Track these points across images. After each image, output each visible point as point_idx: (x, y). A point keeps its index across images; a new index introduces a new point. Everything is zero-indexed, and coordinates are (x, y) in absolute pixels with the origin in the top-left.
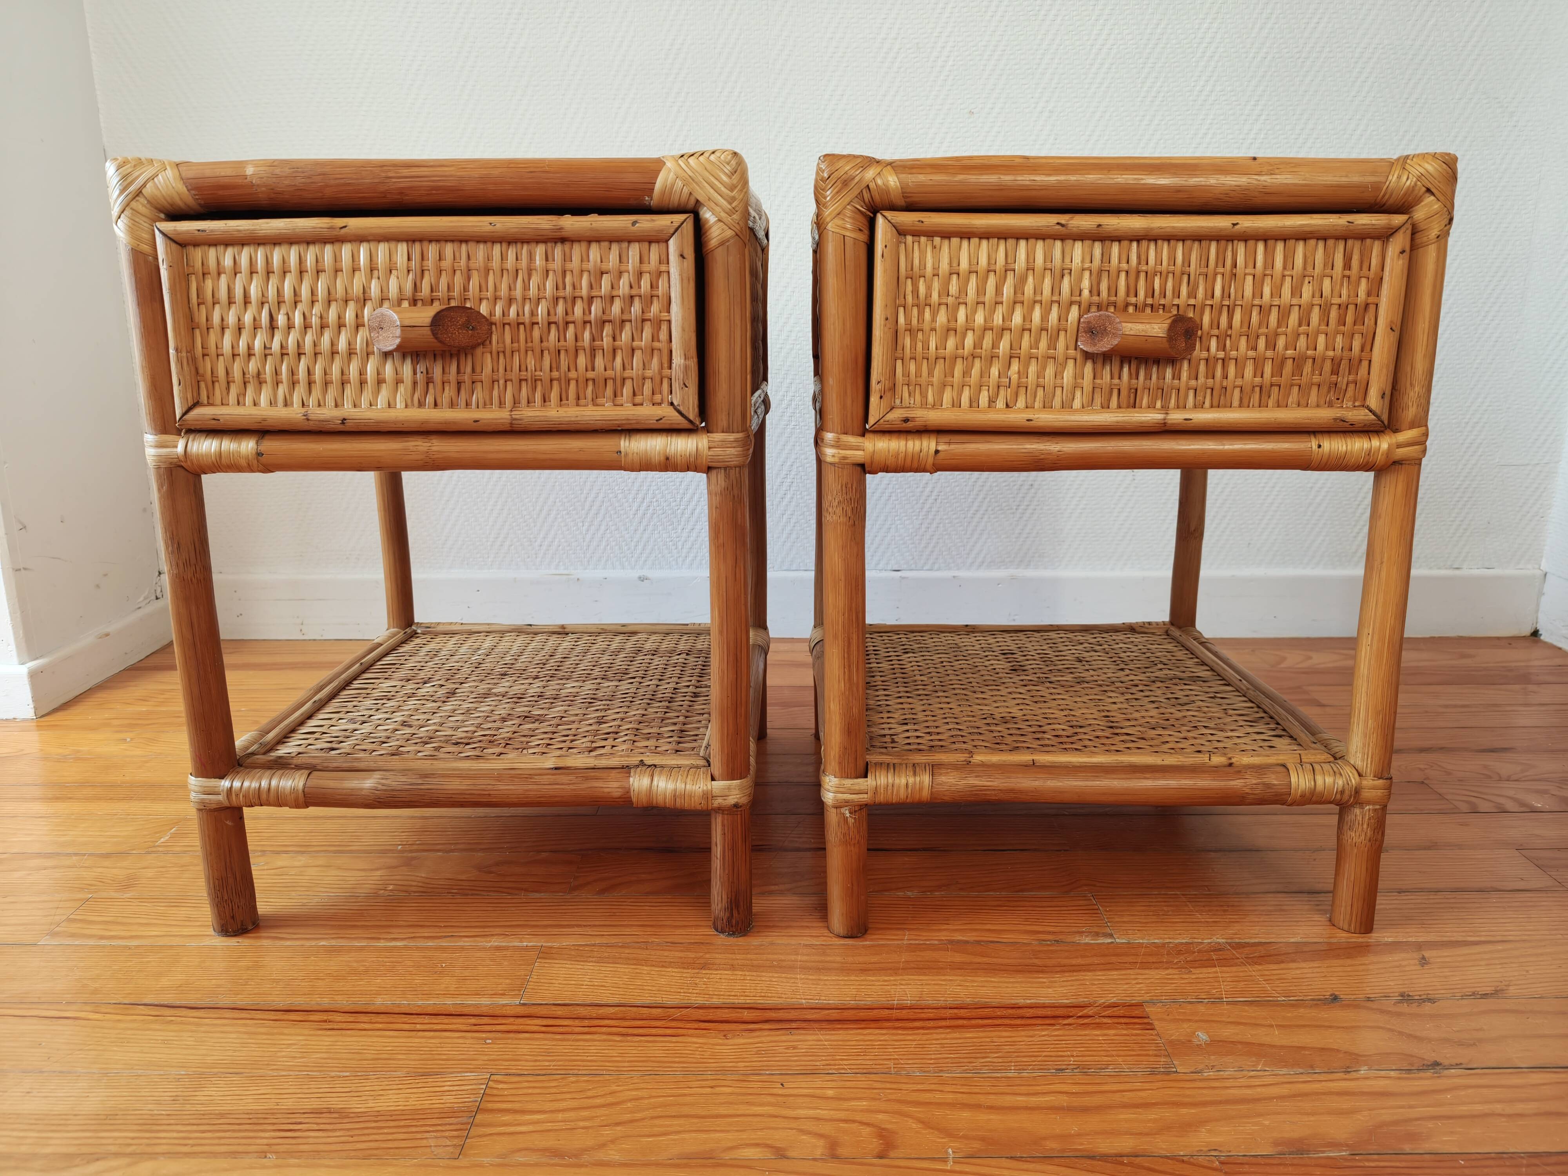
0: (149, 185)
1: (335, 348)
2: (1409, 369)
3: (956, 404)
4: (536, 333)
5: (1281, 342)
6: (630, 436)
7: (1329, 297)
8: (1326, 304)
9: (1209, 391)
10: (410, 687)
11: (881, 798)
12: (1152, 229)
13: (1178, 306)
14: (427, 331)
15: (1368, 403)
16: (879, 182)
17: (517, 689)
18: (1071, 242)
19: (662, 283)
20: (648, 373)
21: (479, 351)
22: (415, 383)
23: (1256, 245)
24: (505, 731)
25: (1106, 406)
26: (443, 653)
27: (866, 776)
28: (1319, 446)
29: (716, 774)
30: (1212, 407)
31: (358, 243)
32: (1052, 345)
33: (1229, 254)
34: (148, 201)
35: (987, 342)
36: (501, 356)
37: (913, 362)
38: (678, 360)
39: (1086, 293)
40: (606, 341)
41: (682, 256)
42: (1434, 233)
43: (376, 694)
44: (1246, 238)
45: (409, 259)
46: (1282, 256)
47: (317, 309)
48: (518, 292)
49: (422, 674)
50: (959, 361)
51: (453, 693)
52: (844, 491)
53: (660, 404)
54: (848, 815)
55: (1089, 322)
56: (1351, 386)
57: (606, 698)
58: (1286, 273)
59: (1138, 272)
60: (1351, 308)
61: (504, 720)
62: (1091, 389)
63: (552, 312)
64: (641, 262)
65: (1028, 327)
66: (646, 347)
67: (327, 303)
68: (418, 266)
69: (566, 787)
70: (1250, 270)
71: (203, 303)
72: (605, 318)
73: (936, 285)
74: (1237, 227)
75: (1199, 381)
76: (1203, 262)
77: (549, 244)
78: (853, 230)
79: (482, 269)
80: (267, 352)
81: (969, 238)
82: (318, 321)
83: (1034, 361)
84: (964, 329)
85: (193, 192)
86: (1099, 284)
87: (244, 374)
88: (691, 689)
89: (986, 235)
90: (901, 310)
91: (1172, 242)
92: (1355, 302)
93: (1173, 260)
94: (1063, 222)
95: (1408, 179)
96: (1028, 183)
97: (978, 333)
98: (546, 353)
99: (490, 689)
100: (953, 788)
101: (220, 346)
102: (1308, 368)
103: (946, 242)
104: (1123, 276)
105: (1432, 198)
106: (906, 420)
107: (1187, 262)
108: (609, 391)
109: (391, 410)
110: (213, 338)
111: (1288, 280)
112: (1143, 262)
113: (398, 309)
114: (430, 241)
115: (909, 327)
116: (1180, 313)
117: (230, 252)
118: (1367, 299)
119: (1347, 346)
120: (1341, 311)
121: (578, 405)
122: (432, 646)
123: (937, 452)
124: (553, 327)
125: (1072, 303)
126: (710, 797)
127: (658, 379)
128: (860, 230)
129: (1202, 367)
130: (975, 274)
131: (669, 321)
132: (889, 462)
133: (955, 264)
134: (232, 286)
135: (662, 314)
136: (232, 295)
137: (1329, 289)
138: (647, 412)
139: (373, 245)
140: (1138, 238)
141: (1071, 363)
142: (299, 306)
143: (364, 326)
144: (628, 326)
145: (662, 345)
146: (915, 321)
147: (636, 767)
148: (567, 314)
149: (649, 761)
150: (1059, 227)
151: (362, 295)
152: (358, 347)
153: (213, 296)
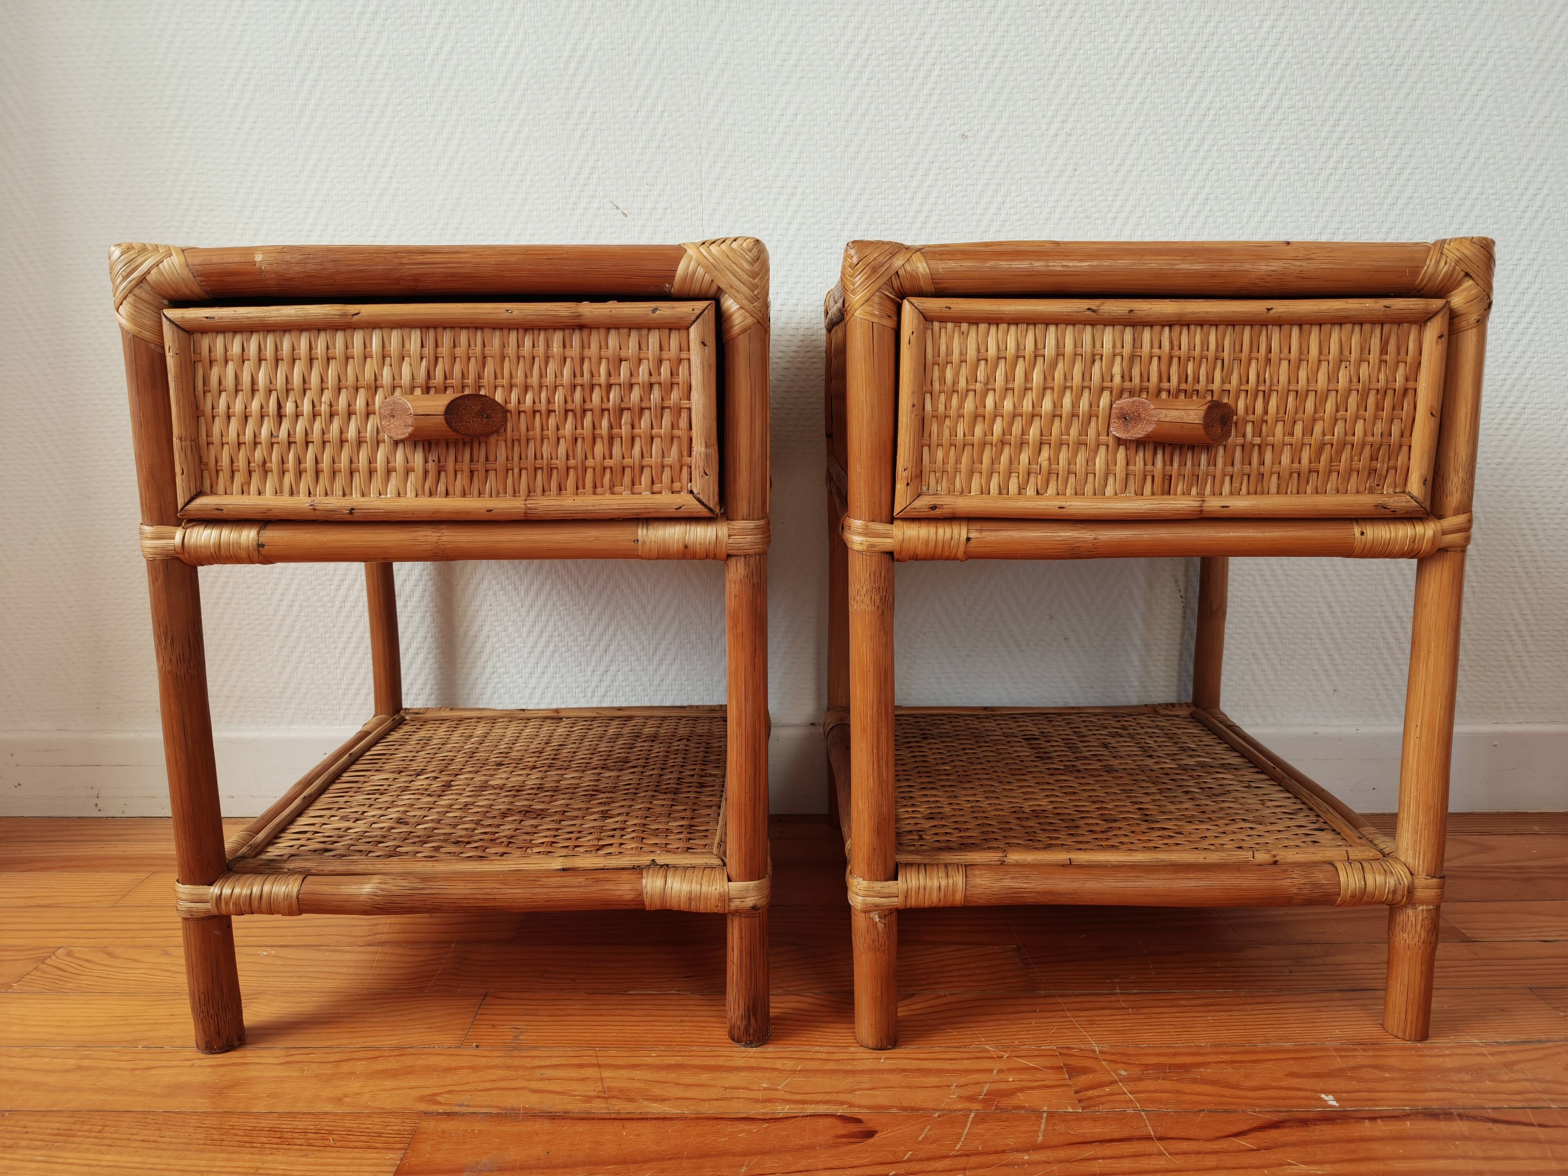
0: (154, 272)
1: (344, 436)
2: (1452, 454)
3: (985, 491)
4: (552, 421)
5: (1318, 428)
6: (648, 525)
7: (1367, 382)
8: (1363, 389)
9: (1246, 477)
10: (403, 779)
11: (912, 901)
12: (1185, 314)
13: (1212, 391)
14: (441, 420)
15: (1408, 489)
16: (908, 267)
17: (515, 780)
18: (1102, 327)
19: (683, 370)
20: (668, 461)
21: (493, 439)
22: (426, 472)
23: (1292, 329)
24: (507, 829)
25: (1140, 493)
26: (435, 741)
27: (896, 878)
28: (1362, 534)
29: (734, 874)
30: (1248, 493)
31: (370, 330)
32: (1084, 431)
33: (1263, 338)
34: (152, 288)
35: (1017, 429)
36: (516, 444)
37: (940, 448)
38: (698, 448)
39: (1117, 378)
40: (625, 430)
41: (703, 344)
42: (1473, 318)
43: (368, 787)
44: (1280, 322)
45: (422, 346)
46: (1317, 341)
48: (534, 380)
49: (414, 766)
50: (988, 447)
51: (448, 785)
52: (872, 580)
53: (679, 492)
54: (877, 917)
55: (1122, 409)
56: (1391, 472)
57: (608, 789)
58: (1322, 358)
59: (1171, 358)
60: (1390, 393)
61: (504, 815)
62: (1124, 476)
63: (569, 400)
64: (661, 349)
65: (1058, 413)
66: (665, 435)
67: (337, 391)
68: (432, 352)
69: (575, 889)
70: (1285, 355)
71: (209, 391)
72: (624, 405)
73: (963, 372)
74: (1272, 312)
75: (1236, 468)
76: (1237, 347)
77: (567, 332)
78: (880, 317)
79: (498, 356)
80: (274, 440)
81: (998, 324)
82: (328, 409)
83: (1064, 448)
84: (993, 416)
85: (200, 279)
86: (1131, 369)
87: (249, 463)
88: (695, 779)
89: (1015, 321)
90: (928, 396)
91: (1205, 327)
92: (1394, 387)
93: (1205, 345)
94: (1094, 307)
95: (1446, 263)
96: (1059, 269)
97: (1006, 419)
98: (562, 441)
99: (487, 782)
100: (987, 891)
101: (225, 434)
102: (1346, 454)
103: (974, 328)
104: (1155, 361)
105: (1471, 282)
106: (934, 507)
107: (1220, 348)
108: (627, 480)
109: (401, 499)
110: (217, 426)
111: (1324, 365)
113: (410, 397)
114: (445, 328)
115: (936, 414)
116: (1215, 398)
117: (238, 339)
118: (1405, 384)
119: (1386, 432)
120: (1379, 397)
121: (594, 494)
122: (422, 734)
123: (968, 539)
124: (570, 414)
125: (1103, 389)
126: (726, 899)
127: (677, 467)
128: (886, 315)
129: (1238, 453)
130: (1003, 360)
131: (690, 409)
132: (919, 551)
133: (983, 350)
134: (239, 373)
135: (682, 402)
136: (239, 383)
137: (1367, 374)
138: (666, 501)
139: (386, 332)
140: (1170, 323)
141: (1102, 449)
142: (308, 393)
143: (374, 413)
144: (647, 414)
145: (681, 432)
146: (941, 408)
147: (648, 867)
148: (584, 401)
149: (661, 859)
150: (1088, 313)
151: (373, 383)
152: (368, 435)
153: (220, 383)
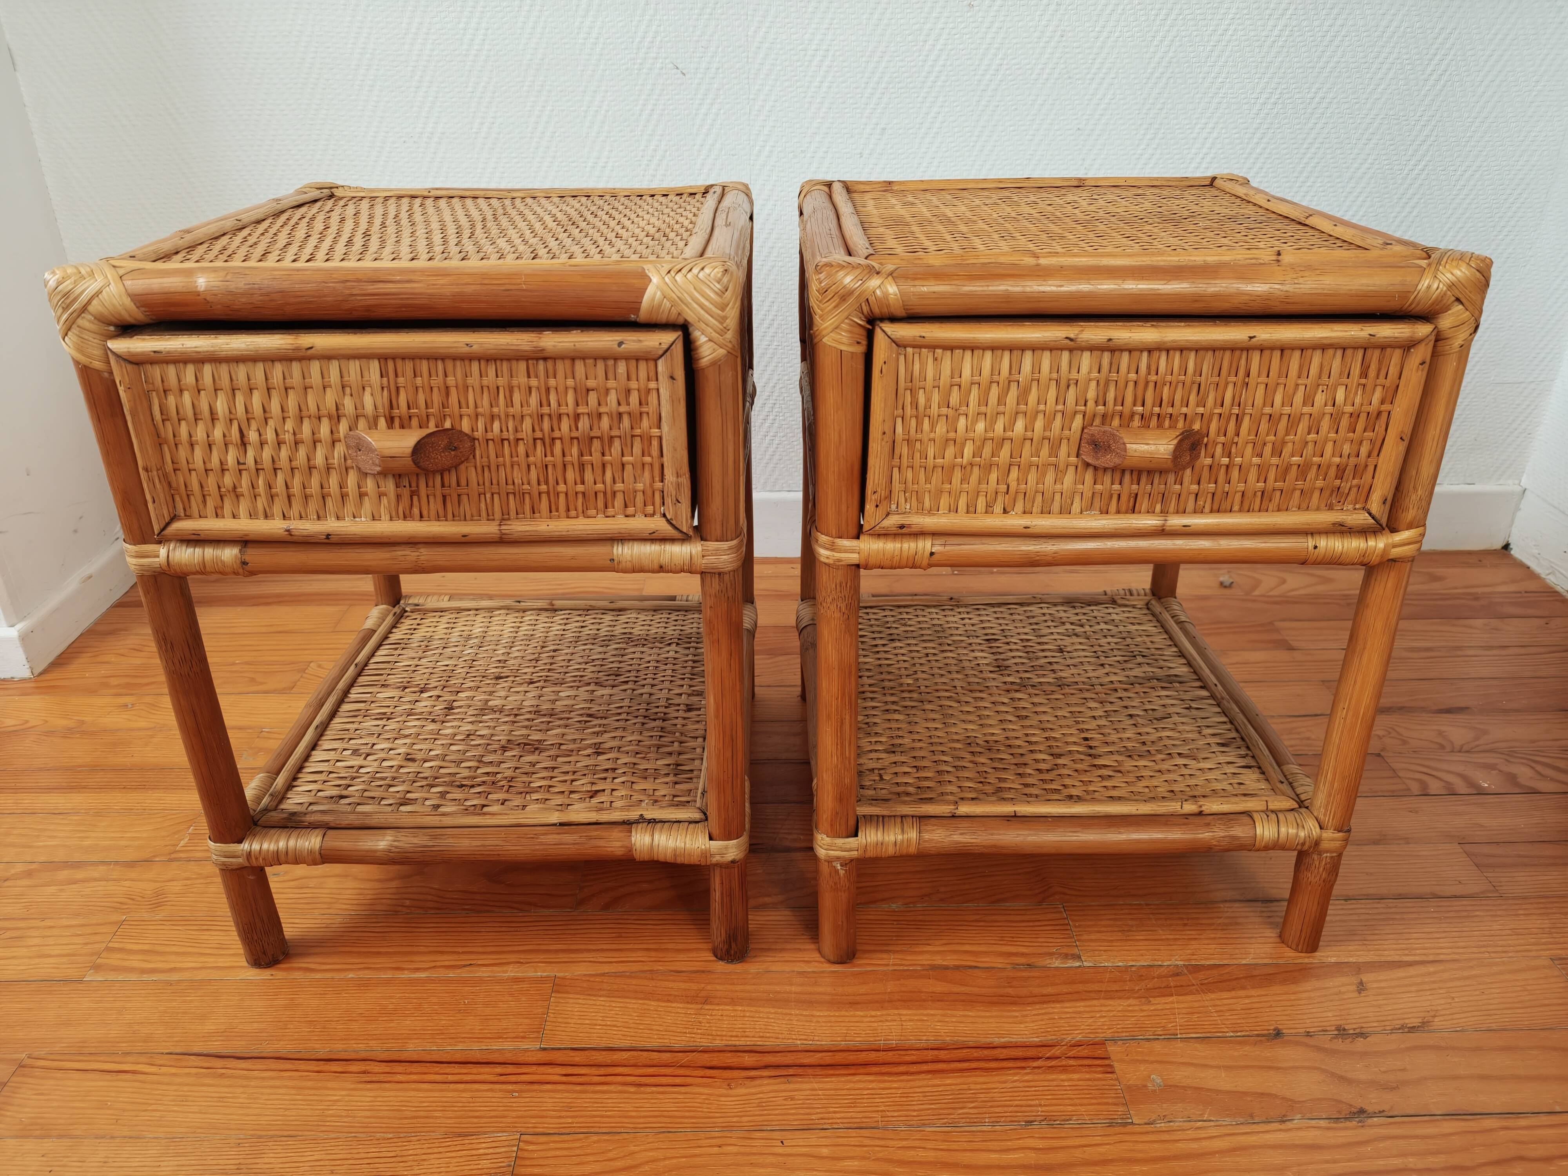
0: (95, 302)
1: (312, 463)
2: (1414, 473)
3: (953, 510)
4: (521, 449)
5: (1288, 449)
6: (622, 544)
7: (1342, 405)
8: (1338, 413)
9: (1210, 496)
11: (870, 854)
12: (1165, 343)
13: (1186, 416)
14: (409, 458)
15: (1368, 506)
16: (879, 292)
18: (1079, 352)
19: (652, 400)
20: (640, 487)
21: (463, 467)
22: (398, 497)
23: (1272, 354)
25: (1104, 514)
27: (856, 835)
28: (1316, 547)
29: (715, 833)
30: (1211, 511)
31: (327, 362)
32: (1054, 453)
33: (1243, 362)
34: (95, 318)
35: (987, 451)
36: (486, 469)
37: (910, 470)
38: (669, 476)
39: (1091, 404)
40: (595, 457)
41: (672, 378)
42: (1460, 340)
44: (1261, 350)
45: (382, 376)
46: (1297, 364)
47: (289, 426)
48: (500, 409)
50: (958, 469)
52: (838, 590)
53: (653, 515)
54: (839, 867)
55: (1093, 435)
56: (1355, 490)
58: (1300, 382)
59: (1147, 383)
60: (1363, 416)
61: (504, 748)
62: (1091, 494)
63: (537, 428)
64: (629, 379)
65: (1030, 436)
66: (636, 462)
67: (299, 420)
68: (392, 382)
69: (571, 846)
70: (1263, 379)
71: (168, 420)
72: (592, 434)
73: (936, 397)
74: (1253, 337)
75: (1201, 486)
76: (1216, 371)
77: (530, 362)
78: (850, 345)
79: (461, 387)
80: (241, 467)
81: (972, 352)
82: (292, 438)
83: (1034, 469)
84: (964, 439)
85: (143, 309)
86: (1105, 394)
87: (219, 487)
89: (990, 348)
90: (899, 421)
91: (1185, 354)
92: (1368, 410)
93: (1183, 370)
94: (1072, 336)
95: (1438, 287)
97: (978, 443)
98: (533, 468)
100: (938, 845)
101: (191, 461)
102: (1312, 474)
103: (948, 355)
104: (1131, 386)
105: (1461, 307)
106: (902, 527)
107: (1198, 372)
108: (600, 504)
109: (376, 524)
110: (183, 453)
111: (1302, 388)
112: (1153, 372)
113: (375, 430)
114: (405, 360)
115: (907, 437)
116: (1188, 424)
117: (190, 369)
118: (1379, 408)
119: (1354, 453)
120: (1352, 420)
121: (568, 517)
123: (932, 554)
124: (539, 442)
125: (1076, 413)
126: (708, 855)
127: (649, 492)
128: (858, 343)
129: (1206, 473)
130: (977, 386)
131: (660, 438)
132: (884, 560)
133: (956, 376)
134: (196, 402)
135: (653, 431)
136: (198, 411)
137: (1343, 398)
138: (639, 523)
139: (343, 364)
140: (1149, 350)
141: (1071, 470)
142: (271, 423)
144: (617, 442)
145: (652, 459)
146: (913, 432)
147: (637, 822)
148: (553, 430)
149: (648, 815)
150: (1068, 341)
151: (335, 413)
152: (336, 461)
153: (178, 413)
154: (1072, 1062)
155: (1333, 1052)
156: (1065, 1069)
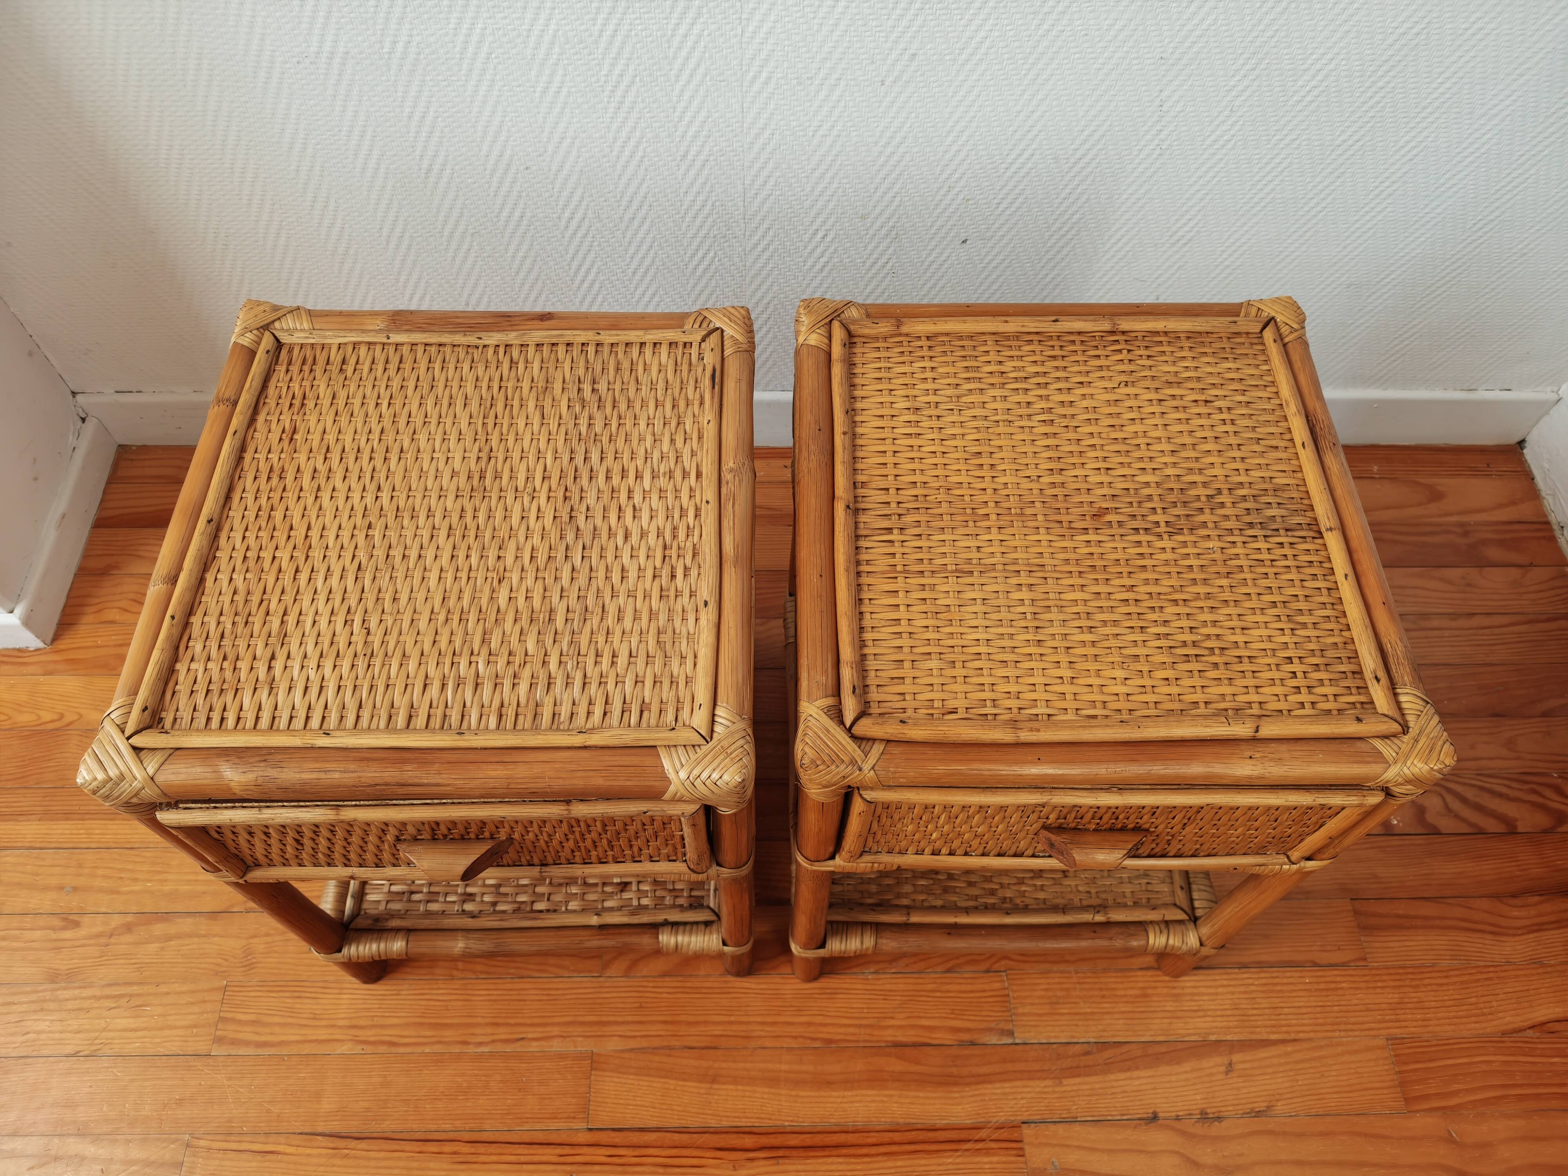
154: (994, 1145)
155: (1193, 1136)
156: (988, 1152)
